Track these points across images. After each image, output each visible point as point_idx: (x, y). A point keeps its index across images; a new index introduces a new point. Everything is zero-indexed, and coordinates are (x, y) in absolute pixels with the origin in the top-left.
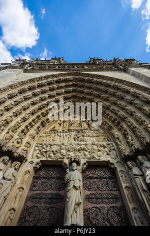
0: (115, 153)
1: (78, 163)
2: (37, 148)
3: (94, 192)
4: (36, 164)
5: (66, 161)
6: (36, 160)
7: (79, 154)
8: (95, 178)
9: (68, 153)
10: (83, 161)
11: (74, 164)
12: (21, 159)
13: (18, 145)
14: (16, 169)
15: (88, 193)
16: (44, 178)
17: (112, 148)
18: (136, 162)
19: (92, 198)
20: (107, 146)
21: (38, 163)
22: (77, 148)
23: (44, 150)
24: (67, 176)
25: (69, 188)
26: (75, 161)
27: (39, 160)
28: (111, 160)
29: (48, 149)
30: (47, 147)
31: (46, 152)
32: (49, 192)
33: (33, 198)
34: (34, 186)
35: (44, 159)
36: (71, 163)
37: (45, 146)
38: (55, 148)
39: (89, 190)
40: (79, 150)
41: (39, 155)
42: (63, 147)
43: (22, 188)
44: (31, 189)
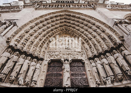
0: (85, 56)
1: (68, 61)
2: (48, 54)
3: (75, 72)
4: (49, 61)
5: (63, 59)
6: (49, 59)
7: (68, 56)
8: (75, 66)
9: (63, 55)
10: (70, 59)
11: (66, 61)
13: (39, 53)
14: (40, 64)
15: (72, 72)
16: (53, 67)
17: (84, 53)
18: (94, 60)
19: (74, 75)
20: (81, 52)
21: (50, 61)
23: (52, 54)
25: (64, 72)
26: (66, 60)
27: (50, 59)
28: (83, 59)
29: (54, 54)
30: (53, 53)
31: (53, 55)
32: (55, 72)
33: (49, 75)
34: (49, 70)
35: (52, 58)
36: (65, 61)
37: (52, 53)
38: (57, 53)
39: (73, 71)
40: (68, 54)
41: (49, 57)
43: (44, 71)
44: (48, 72)
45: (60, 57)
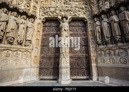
0: (88, 13)
2: (41, 10)
3: (74, 32)
4: (43, 20)
5: (60, 17)
6: (42, 18)
7: (67, 13)
8: (75, 26)
9: (60, 12)
10: (69, 17)
11: (64, 19)
12: (33, 17)
15: (71, 33)
16: (49, 26)
17: (88, 10)
19: (73, 35)
20: (84, 8)
22: (66, 9)
23: (45, 11)
24: (61, 25)
26: (65, 17)
27: (44, 17)
28: (85, 17)
29: (48, 10)
31: (47, 12)
32: (52, 32)
33: (45, 35)
34: (44, 30)
35: (47, 16)
36: (62, 18)
37: (46, 9)
38: (52, 10)
39: (72, 31)
40: (67, 11)
41: (43, 14)
42: (57, 9)
43: (38, 31)
44: (43, 32)
45: (57, 14)
